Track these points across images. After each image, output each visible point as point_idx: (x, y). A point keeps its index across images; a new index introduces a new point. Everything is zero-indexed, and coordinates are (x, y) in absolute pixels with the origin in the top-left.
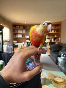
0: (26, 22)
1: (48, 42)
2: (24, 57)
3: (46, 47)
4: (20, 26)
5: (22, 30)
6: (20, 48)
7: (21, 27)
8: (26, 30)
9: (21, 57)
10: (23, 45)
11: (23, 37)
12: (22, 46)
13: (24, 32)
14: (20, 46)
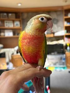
0: (20, 5)
1: (68, 45)
2: (15, 82)
3: (64, 55)
4: (8, 13)
5: (13, 21)
6: (10, 58)
7: (10, 15)
8: (20, 21)
9: (11, 83)
10: (15, 53)
11: (16, 36)
12: (13, 54)
13: (17, 24)
14: (10, 55)
